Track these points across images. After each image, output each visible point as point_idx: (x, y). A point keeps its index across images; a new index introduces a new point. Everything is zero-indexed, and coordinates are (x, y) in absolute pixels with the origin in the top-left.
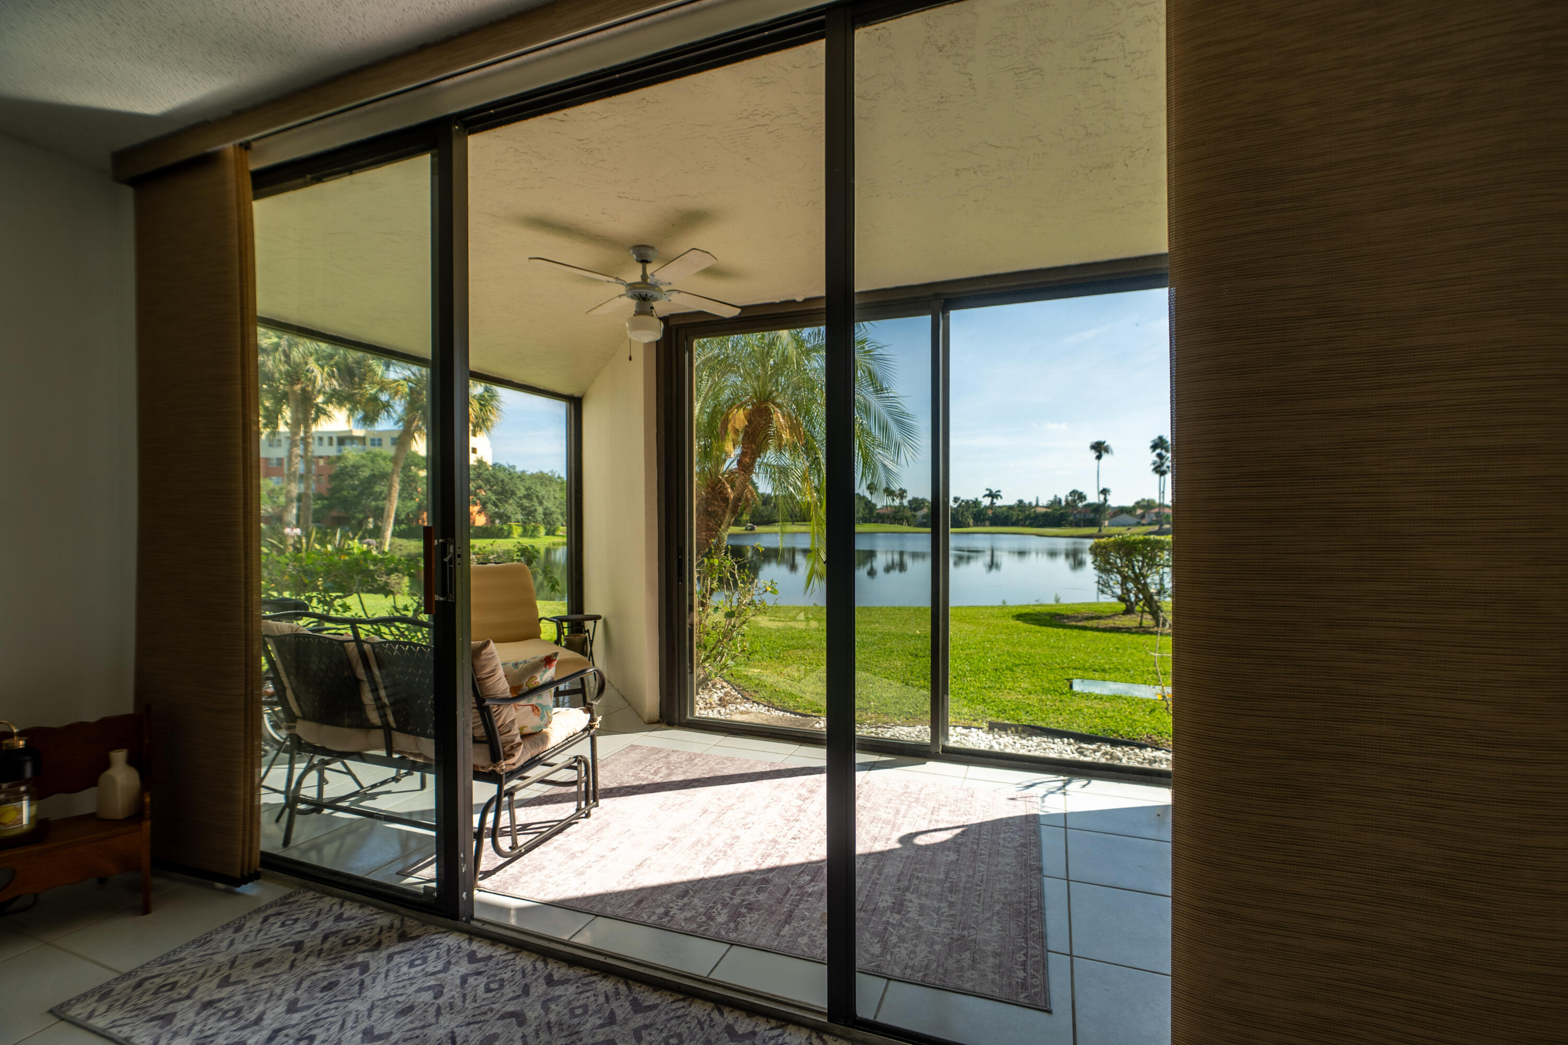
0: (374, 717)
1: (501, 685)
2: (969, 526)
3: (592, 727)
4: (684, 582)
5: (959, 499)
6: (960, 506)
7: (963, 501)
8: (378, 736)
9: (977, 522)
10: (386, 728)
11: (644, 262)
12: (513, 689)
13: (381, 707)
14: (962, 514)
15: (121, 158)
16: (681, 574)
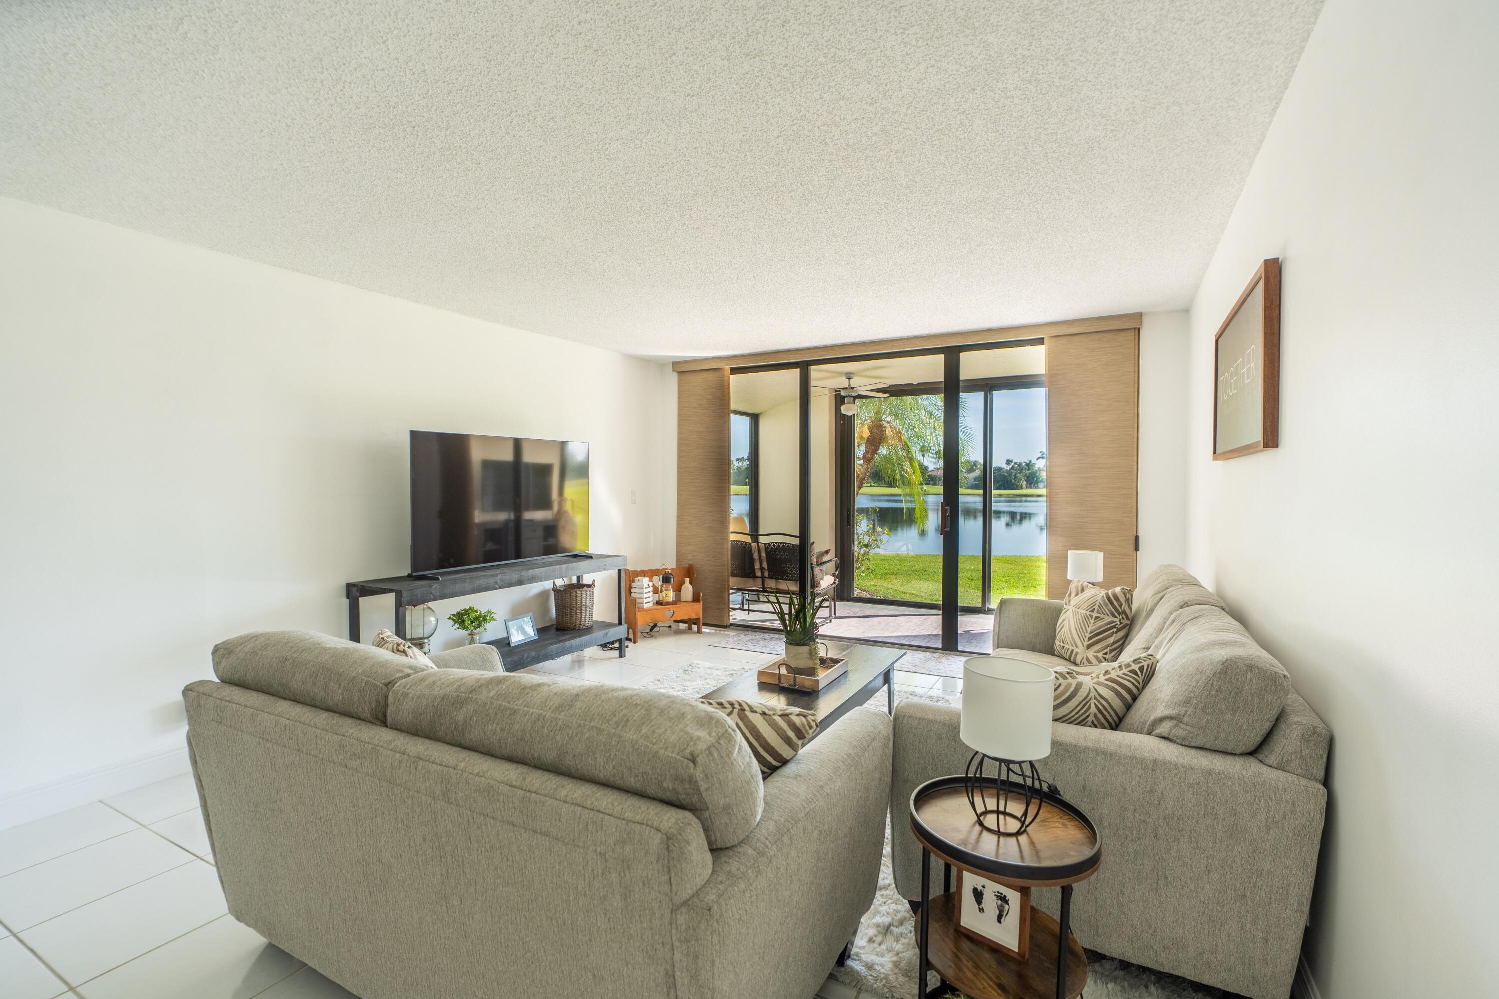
0: (759, 574)
1: (815, 560)
2: (1022, 488)
3: (835, 583)
4: (850, 525)
5: (1012, 461)
6: (1012, 468)
7: (1016, 463)
8: (760, 581)
9: (1031, 484)
10: (763, 577)
11: (849, 379)
12: (817, 562)
13: (762, 569)
14: (1015, 476)
15: (673, 363)
16: (849, 522)
